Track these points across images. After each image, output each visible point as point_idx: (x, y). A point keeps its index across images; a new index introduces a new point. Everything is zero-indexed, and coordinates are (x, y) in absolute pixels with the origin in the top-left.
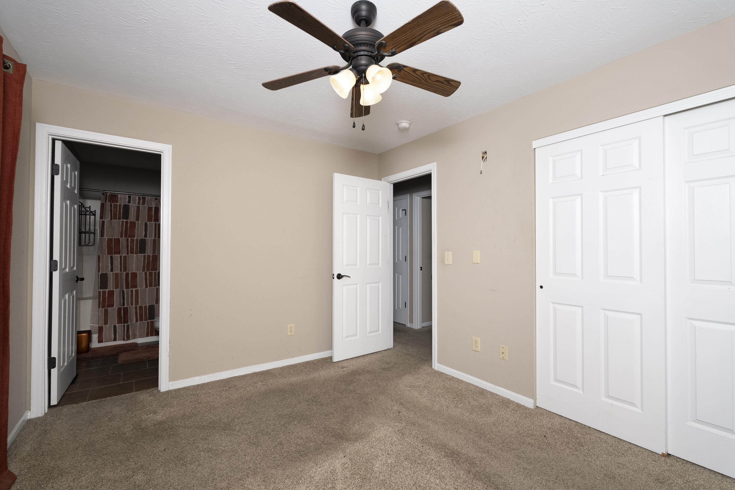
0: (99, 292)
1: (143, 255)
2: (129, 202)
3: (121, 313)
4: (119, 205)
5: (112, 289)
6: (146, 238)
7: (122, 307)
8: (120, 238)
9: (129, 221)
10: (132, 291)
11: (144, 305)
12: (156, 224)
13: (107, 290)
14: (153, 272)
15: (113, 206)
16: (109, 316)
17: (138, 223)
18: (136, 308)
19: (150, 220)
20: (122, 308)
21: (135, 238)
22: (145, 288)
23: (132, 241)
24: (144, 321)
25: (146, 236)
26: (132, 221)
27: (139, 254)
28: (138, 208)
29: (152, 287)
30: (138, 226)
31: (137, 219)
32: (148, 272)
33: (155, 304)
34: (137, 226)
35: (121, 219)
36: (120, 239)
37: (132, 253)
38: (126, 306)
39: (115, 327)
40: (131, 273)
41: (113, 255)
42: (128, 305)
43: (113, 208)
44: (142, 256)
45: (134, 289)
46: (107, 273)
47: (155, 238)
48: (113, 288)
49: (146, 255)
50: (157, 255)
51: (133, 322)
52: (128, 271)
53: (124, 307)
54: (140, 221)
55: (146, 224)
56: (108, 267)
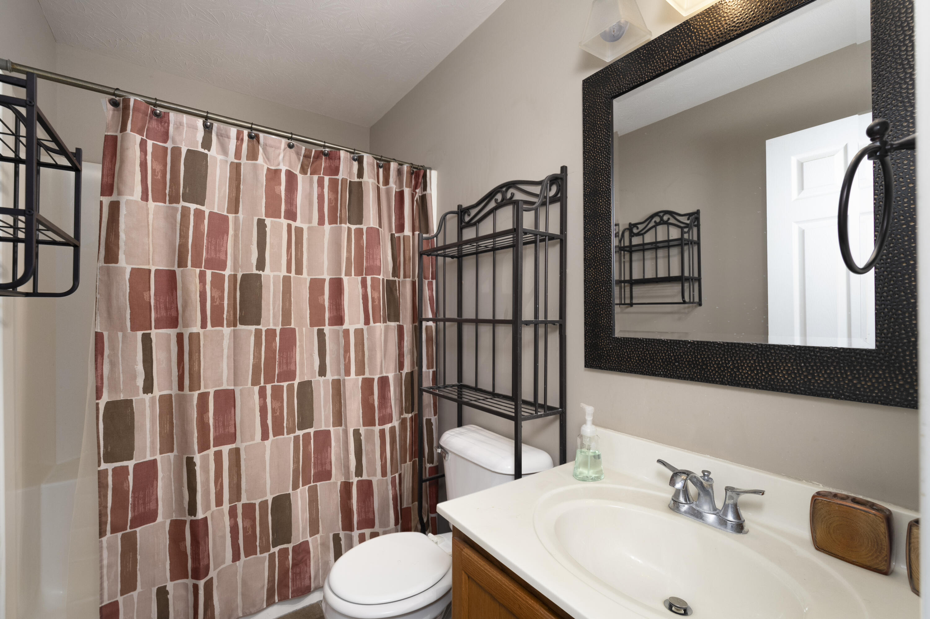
0: (102, 475)
1: (253, 328)
2: (207, 143)
3: (184, 539)
4: (173, 149)
5: (149, 458)
6: (261, 272)
7: (188, 518)
8: (175, 268)
9: (206, 210)
10: (218, 456)
11: (260, 500)
12: (289, 226)
13: (130, 464)
14: (285, 384)
15: (150, 149)
16: (138, 557)
17: (236, 220)
18: (233, 512)
19: (272, 211)
20: (185, 522)
21: (227, 272)
22: (262, 440)
23: (218, 281)
24: (258, 555)
25: (261, 265)
26: (216, 211)
27: (240, 327)
28: (236, 169)
29: (283, 435)
30: (236, 230)
31: (234, 206)
32: (269, 387)
33: (290, 491)
34: (231, 232)
35: (178, 202)
36: (179, 271)
37: (217, 322)
38: (200, 515)
39: (162, 593)
40: (216, 392)
41: (154, 333)
42: (207, 507)
43: (149, 158)
44: (250, 331)
45: (225, 449)
46: (131, 400)
47: (287, 272)
48: (153, 453)
49: (261, 330)
50: (294, 329)
51: (224, 562)
52: (205, 388)
53: (193, 518)
54: (241, 215)
55: (261, 224)
56: (134, 377)
